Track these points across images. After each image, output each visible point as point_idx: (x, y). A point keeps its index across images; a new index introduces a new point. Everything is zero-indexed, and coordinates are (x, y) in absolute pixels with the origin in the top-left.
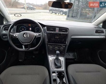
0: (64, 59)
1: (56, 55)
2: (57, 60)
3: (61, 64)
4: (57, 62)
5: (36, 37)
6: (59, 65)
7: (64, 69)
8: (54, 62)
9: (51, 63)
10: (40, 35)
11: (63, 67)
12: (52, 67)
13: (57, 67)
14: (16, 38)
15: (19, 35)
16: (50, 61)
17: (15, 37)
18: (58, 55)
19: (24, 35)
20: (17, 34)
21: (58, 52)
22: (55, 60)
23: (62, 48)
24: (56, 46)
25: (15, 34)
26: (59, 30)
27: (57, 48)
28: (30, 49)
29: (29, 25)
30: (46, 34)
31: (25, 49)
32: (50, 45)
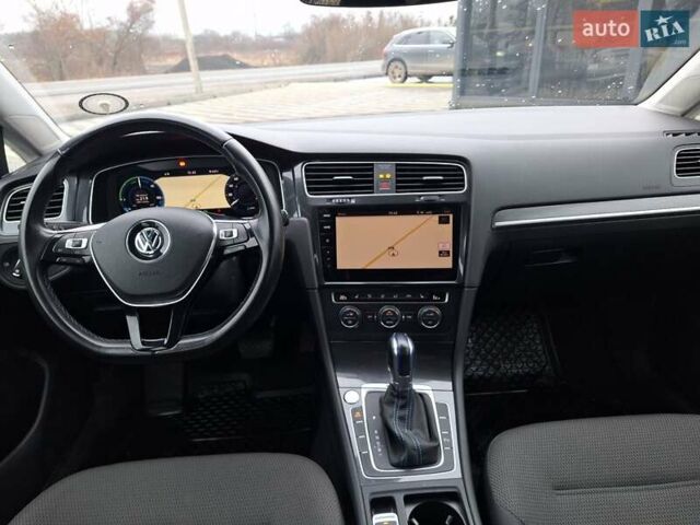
0: (454, 390)
1: (392, 365)
2: (403, 407)
3: (432, 436)
4: (402, 419)
5: (227, 251)
6: (414, 439)
7: (455, 473)
8: (380, 423)
9: (360, 429)
10: (250, 233)
11: (449, 454)
12: (365, 458)
13: (403, 457)
14: (78, 261)
15: (98, 239)
16: (354, 411)
17: (70, 254)
18: (404, 367)
19: (138, 237)
20: (87, 235)
21: (401, 343)
22: (385, 407)
23: (430, 312)
24: (385, 300)
25: (75, 235)
26: (397, 182)
27: (398, 312)
28: (181, 342)
29: (182, 164)
30: (305, 219)
31: (143, 343)
32: (342, 297)
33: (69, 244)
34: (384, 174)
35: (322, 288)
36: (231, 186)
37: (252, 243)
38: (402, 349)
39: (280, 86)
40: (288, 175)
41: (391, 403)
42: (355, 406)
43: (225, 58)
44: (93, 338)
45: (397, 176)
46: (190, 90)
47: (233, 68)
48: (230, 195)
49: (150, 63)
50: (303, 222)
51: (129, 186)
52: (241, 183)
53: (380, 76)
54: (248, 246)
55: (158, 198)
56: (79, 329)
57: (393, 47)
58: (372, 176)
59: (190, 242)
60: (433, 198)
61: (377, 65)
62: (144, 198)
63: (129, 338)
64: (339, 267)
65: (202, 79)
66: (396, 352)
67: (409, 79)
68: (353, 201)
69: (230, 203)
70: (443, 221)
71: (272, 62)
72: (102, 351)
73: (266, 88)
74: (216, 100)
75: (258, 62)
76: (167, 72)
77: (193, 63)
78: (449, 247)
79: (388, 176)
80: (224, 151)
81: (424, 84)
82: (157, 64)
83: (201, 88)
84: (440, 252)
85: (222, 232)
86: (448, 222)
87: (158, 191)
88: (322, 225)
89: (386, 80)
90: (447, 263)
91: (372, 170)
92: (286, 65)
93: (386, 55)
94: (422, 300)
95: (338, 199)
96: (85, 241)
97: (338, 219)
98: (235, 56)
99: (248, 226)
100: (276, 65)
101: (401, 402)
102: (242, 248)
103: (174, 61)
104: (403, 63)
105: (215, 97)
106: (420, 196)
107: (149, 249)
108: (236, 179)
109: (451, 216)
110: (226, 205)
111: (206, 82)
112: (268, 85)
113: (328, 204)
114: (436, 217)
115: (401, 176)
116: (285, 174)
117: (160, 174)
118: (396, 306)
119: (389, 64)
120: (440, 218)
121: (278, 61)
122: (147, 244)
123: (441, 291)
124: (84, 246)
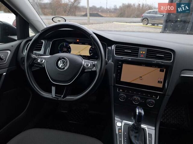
0: (155, 129)
1: (135, 118)
2: (136, 133)
4: (135, 137)
5: (86, 71)
8: (127, 136)
10: (94, 65)
14: (41, 66)
15: (48, 60)
16: (119, 129)
17: (39, 64)
18: (139, 119)
20: (45, 59)
21: (139, 111)
22: (130, 131)
23: (151, 101)
24: (135, 94)
25: (41, 58)
26: (147, 55)
27: (139, 99)
28: (67, 97)
29: (78, 41)
30: (112, 63)
31: (56, 96)
32: (121, 90)
33: (39, 61)
34: (143, 52)
35: (114, 86)
36: (91, 49)
37: (94, 69)
38: (140, 113)
39: (111, 23)
40: (110, 48)
41: (132, 130)
42: (119, 128)
43: (97, 14)
44: (41, 91)
45: (147, 53)
46: (86, 21)
47: (99, 17)
48: (91, 52)
49: (77, 13)
50: (112, 64)
51: (62, 45)
52: (94, 49)
53: (140, 22)
54: (93, 70)
55: (69, 50)
56: (37, 87)
57: (145, 14)
58: (138, 52)
59: (75, 65)
60: (159, 62)
61: (139, 19)
62: (65, 50)
63: (52, 93)
64: (121, 80)
65: (90, 19)
66: (137, 114)
67: (148, 24)
68: (130, 60)
69: (90, 55)
70: (161, 71)
71: (109, 16)
72: (43, 95)
73: (107, 23)
74: (93, 25)
75: (105, 16)
76: (81, 16)
77: (88, 14)
78: (162, 80)
79: (144, 53)
80: (90, 38)
81: (153, 26)
82: (79, 14)
83: (89, 21)
84: (159, 81)
85: (85, 64)
86: (163, 71)
87: (70, 48)
88: (118, 66)
89: (141, 24)
90: (160, 86)
91: (138, 50)
92: (113, 17)
93: (143, 17)
94: (149, 97)
95: (125, 58)
96: (44, 60)
97: (123, 64)
98: (100, 13)
99: (94, 63)
100: (110, 17)
101: (136, 131)
102: (90, 70)
103: (83, 14)
104: (148, 19)
105: (92, 24)
106: (155, 61)
107: (62, 66)
108: (93, 47)
109: (165, 70)
110: (89, 55)
111: (91, 20)
112: (107, 22)
113: (121, 59)
114: (159, 69)
115: (148, 53)
116: (108, 47)
117: (71, 43)
118: (139, 97)
119: (143, 19)
120: (160, 70)
121: (111, 16)
122: (62, 64)
123: (156, 95)
124: (43, 62)
